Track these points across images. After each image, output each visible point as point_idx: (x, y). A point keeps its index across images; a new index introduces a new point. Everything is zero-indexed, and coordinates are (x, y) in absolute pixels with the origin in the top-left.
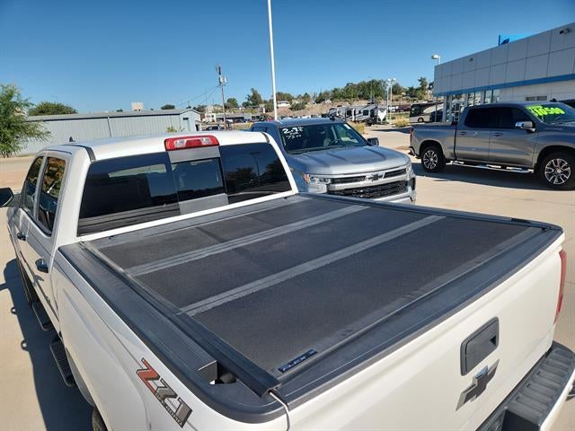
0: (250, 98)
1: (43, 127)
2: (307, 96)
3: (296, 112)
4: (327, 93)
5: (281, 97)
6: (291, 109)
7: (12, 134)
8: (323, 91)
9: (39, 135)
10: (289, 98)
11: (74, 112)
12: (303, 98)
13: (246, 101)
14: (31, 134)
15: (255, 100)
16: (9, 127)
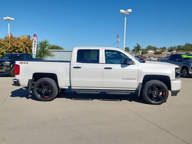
0: (135, 48)
1: (53, 53)
2: (164, 48)
3: (157, 55)
4: (175, 48)
5: (150, 48)
6: (154, 53)
7: (44, 55)
8: (172, 46)
9: (52, 56)
10: (154, 49)
11: (63, 49)
12: (162, 49)
13: (134, 49)
14: (49, 55)
15: (138, 48)
16: (43, 52)
